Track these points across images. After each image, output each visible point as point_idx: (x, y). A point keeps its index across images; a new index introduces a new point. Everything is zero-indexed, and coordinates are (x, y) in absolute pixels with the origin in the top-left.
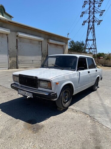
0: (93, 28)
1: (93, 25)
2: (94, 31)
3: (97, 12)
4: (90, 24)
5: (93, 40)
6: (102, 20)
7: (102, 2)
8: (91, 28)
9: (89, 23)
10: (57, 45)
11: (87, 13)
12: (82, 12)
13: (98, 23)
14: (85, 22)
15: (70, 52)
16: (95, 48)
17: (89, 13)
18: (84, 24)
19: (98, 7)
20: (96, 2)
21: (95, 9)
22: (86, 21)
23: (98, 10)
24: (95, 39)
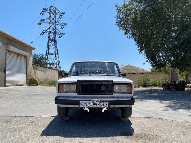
0: (54, 40)
1: (55, 37)
2: (55, 44)
3: (58, 24)
4: (50, 35)
5: (55, 54)
6: (64, 34)
7: (63, 14)
8: (53, 39)
9: (49, 33)
10: (19, 55)
11: (47, 22)
12: (41, 20)
13: (60, 36)
14: (44, 32)
15: (34, 66)
16: (57, 63)
17: (49, 23)
18: (43, 34)
19: (59, 18)
20: (57, 14)
21: (56, 20)
22: (46, 31)
23: (60, 22)
24: (58, 54)
